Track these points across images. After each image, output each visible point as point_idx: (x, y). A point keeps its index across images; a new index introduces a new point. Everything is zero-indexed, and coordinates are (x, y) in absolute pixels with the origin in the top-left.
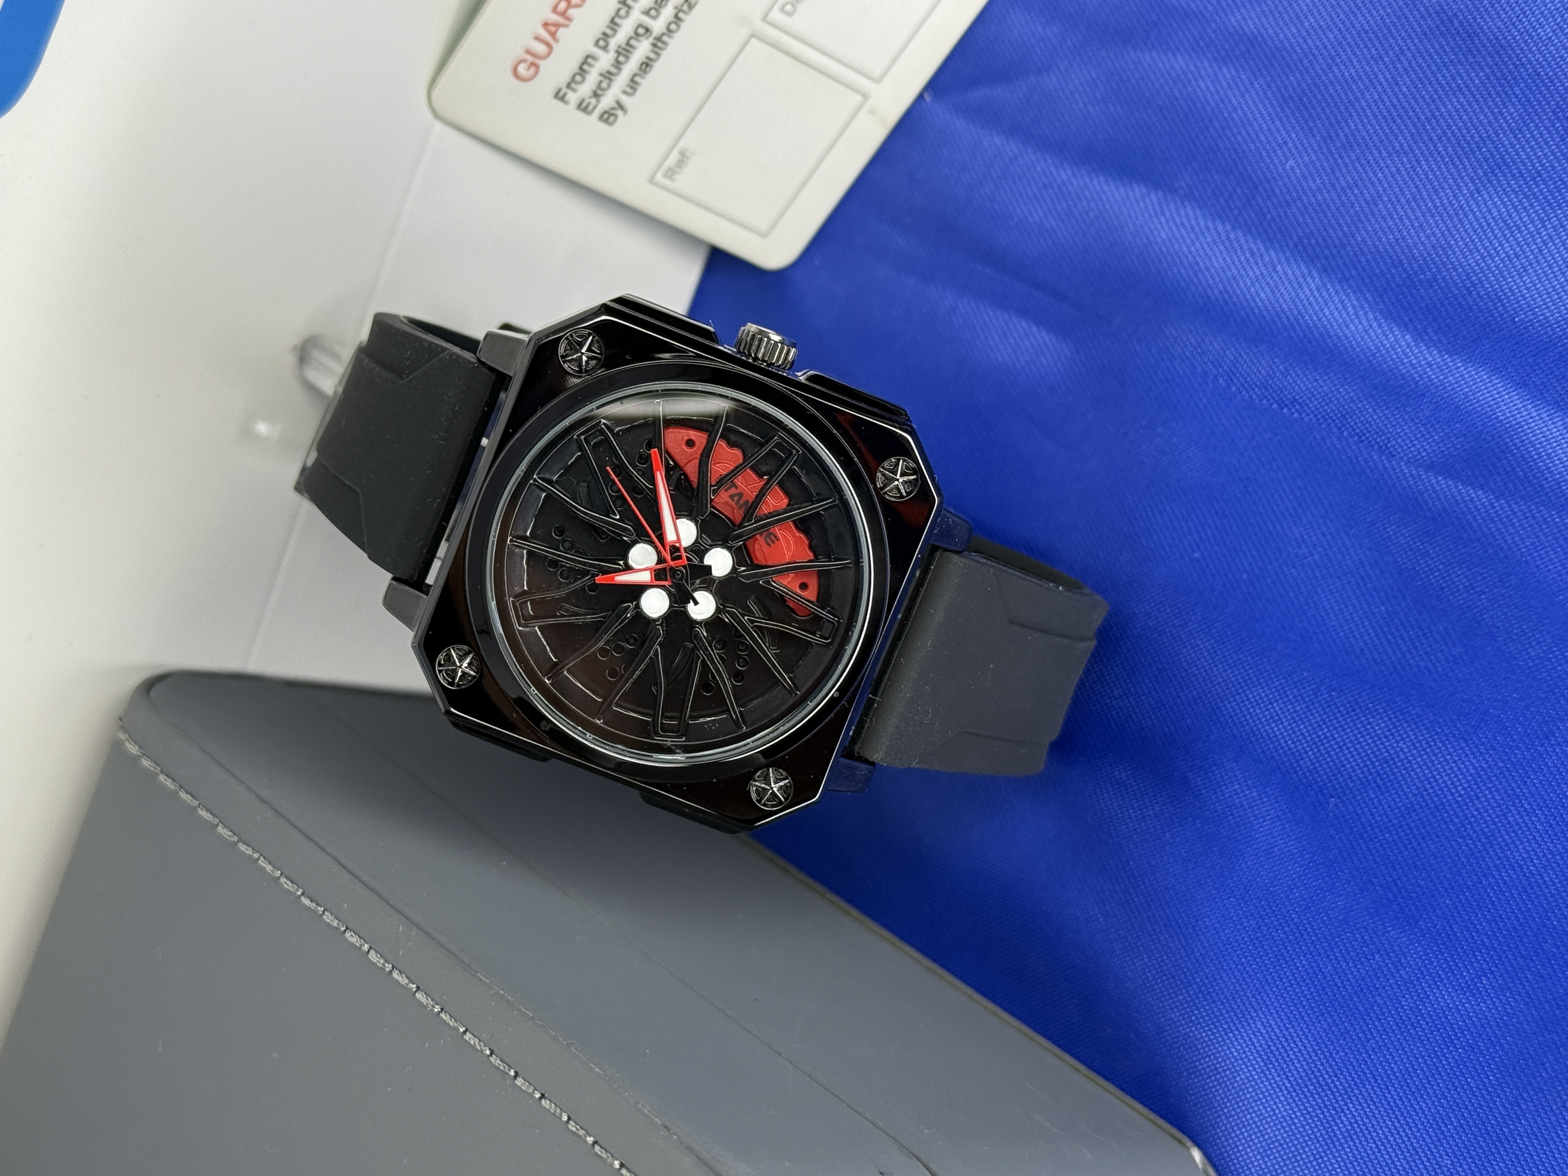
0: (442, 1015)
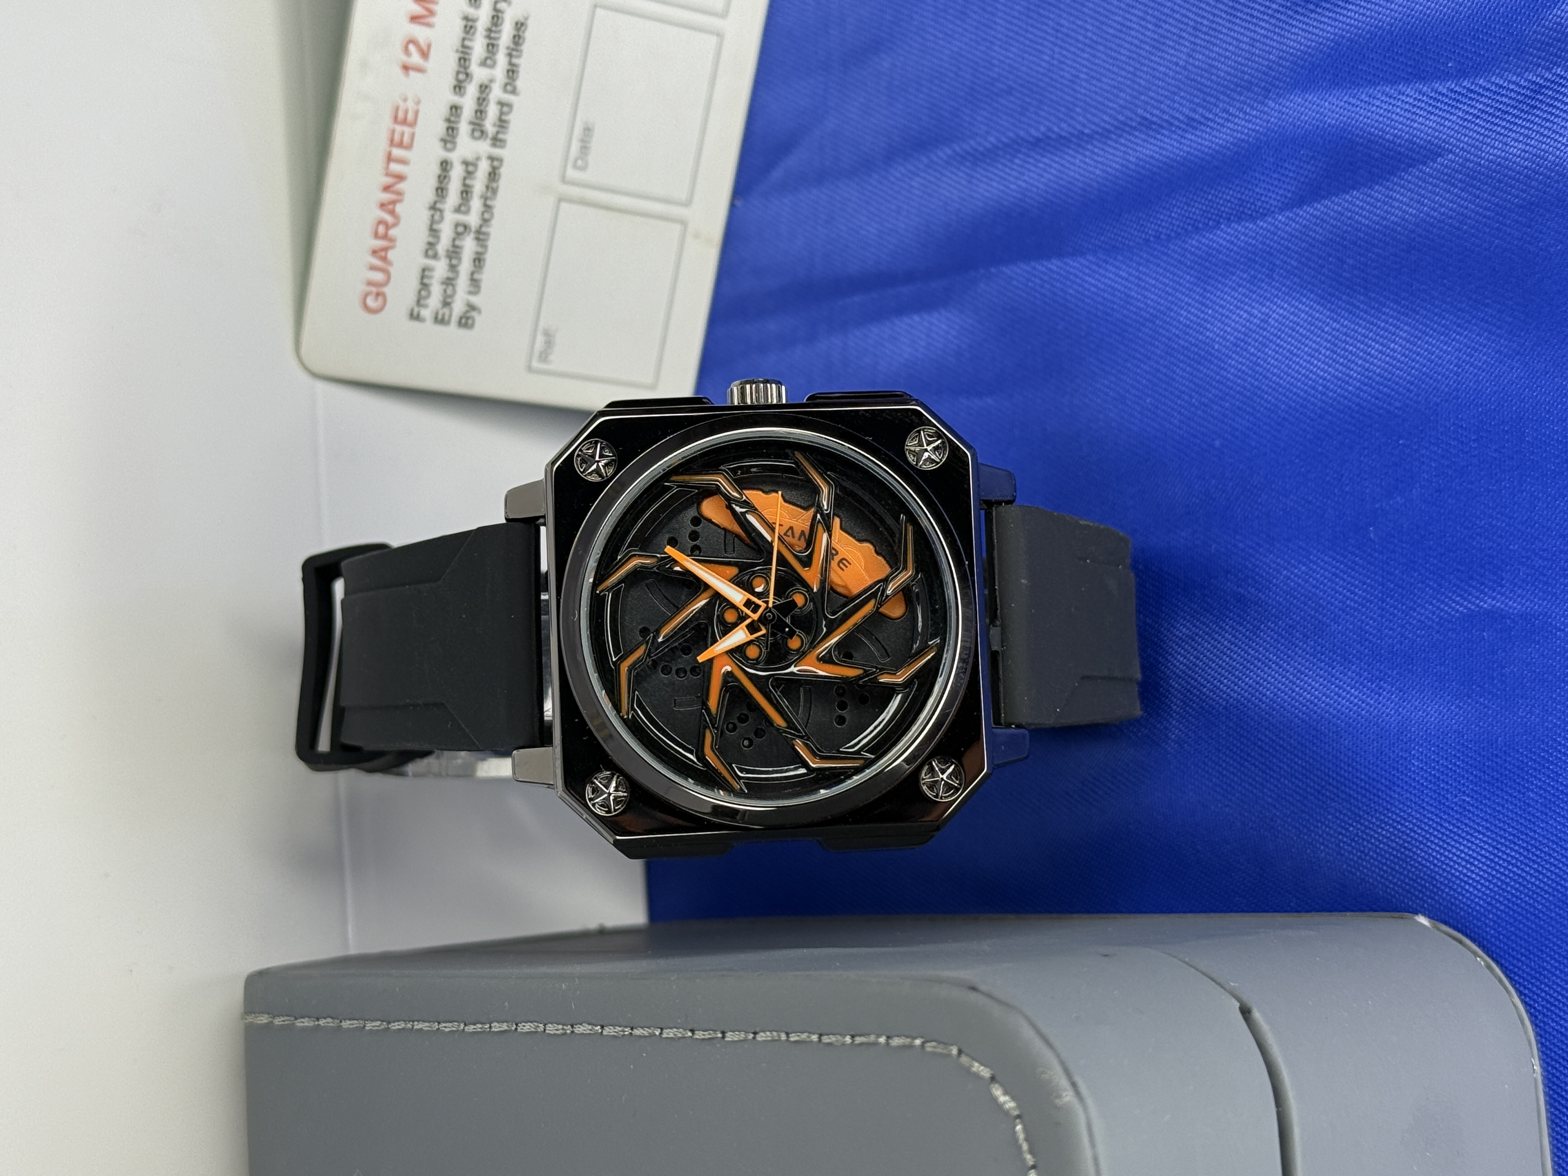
0: (636, 1032)
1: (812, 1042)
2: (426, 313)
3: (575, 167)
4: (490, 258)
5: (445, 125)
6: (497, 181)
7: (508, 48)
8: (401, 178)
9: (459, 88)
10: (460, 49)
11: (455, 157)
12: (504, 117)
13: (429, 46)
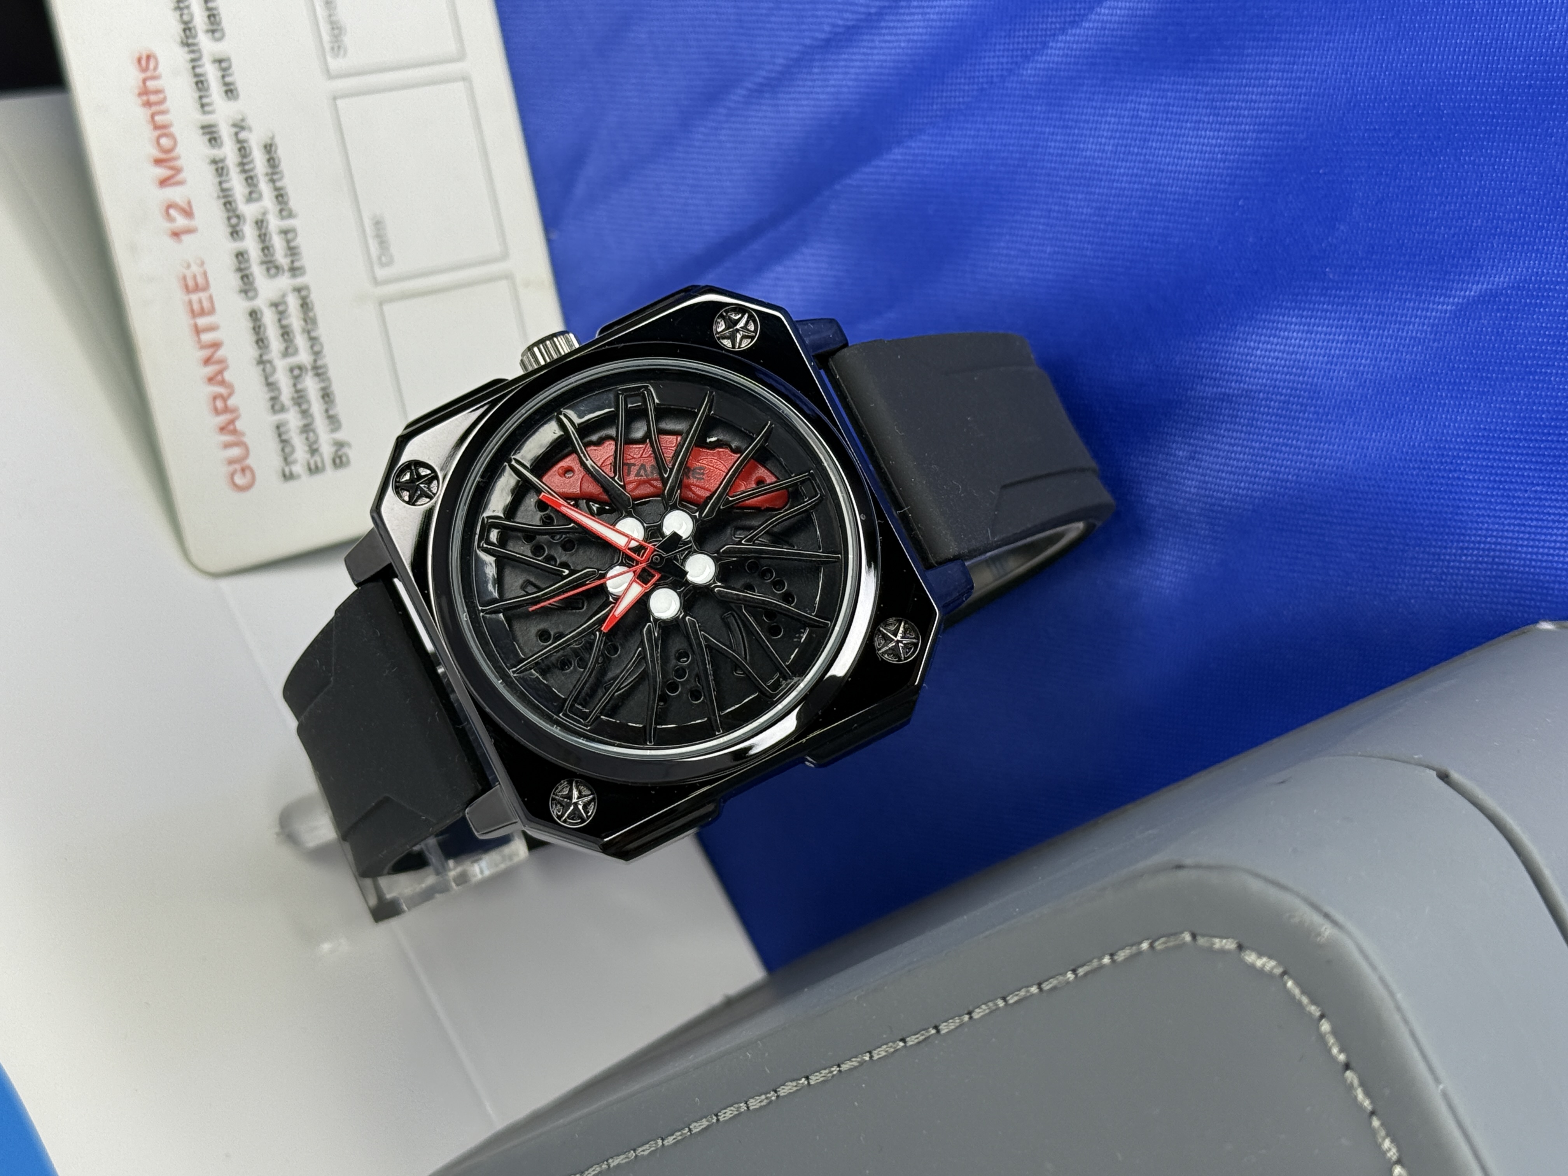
0: (844, 1067)
1: (1032, 995)
2: (298, 468)
3: (383, 265)
4: (337, 389)
5: (239, 275)
6: (312, 309)
7: (267, 174)
8: (216, 345)
9: (235, 233)
10: (221, 194)
11: (261, 302)
12: (292, 244)
13: (189, 203)
